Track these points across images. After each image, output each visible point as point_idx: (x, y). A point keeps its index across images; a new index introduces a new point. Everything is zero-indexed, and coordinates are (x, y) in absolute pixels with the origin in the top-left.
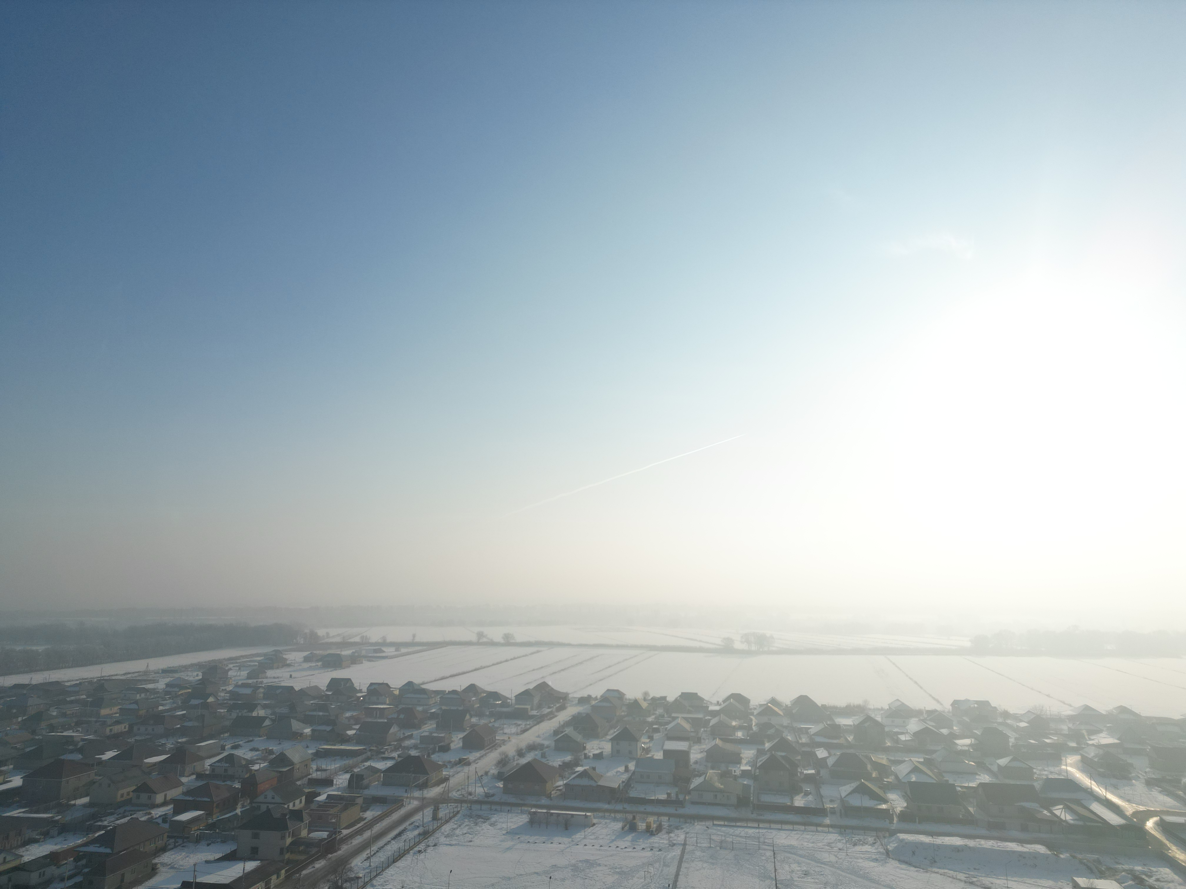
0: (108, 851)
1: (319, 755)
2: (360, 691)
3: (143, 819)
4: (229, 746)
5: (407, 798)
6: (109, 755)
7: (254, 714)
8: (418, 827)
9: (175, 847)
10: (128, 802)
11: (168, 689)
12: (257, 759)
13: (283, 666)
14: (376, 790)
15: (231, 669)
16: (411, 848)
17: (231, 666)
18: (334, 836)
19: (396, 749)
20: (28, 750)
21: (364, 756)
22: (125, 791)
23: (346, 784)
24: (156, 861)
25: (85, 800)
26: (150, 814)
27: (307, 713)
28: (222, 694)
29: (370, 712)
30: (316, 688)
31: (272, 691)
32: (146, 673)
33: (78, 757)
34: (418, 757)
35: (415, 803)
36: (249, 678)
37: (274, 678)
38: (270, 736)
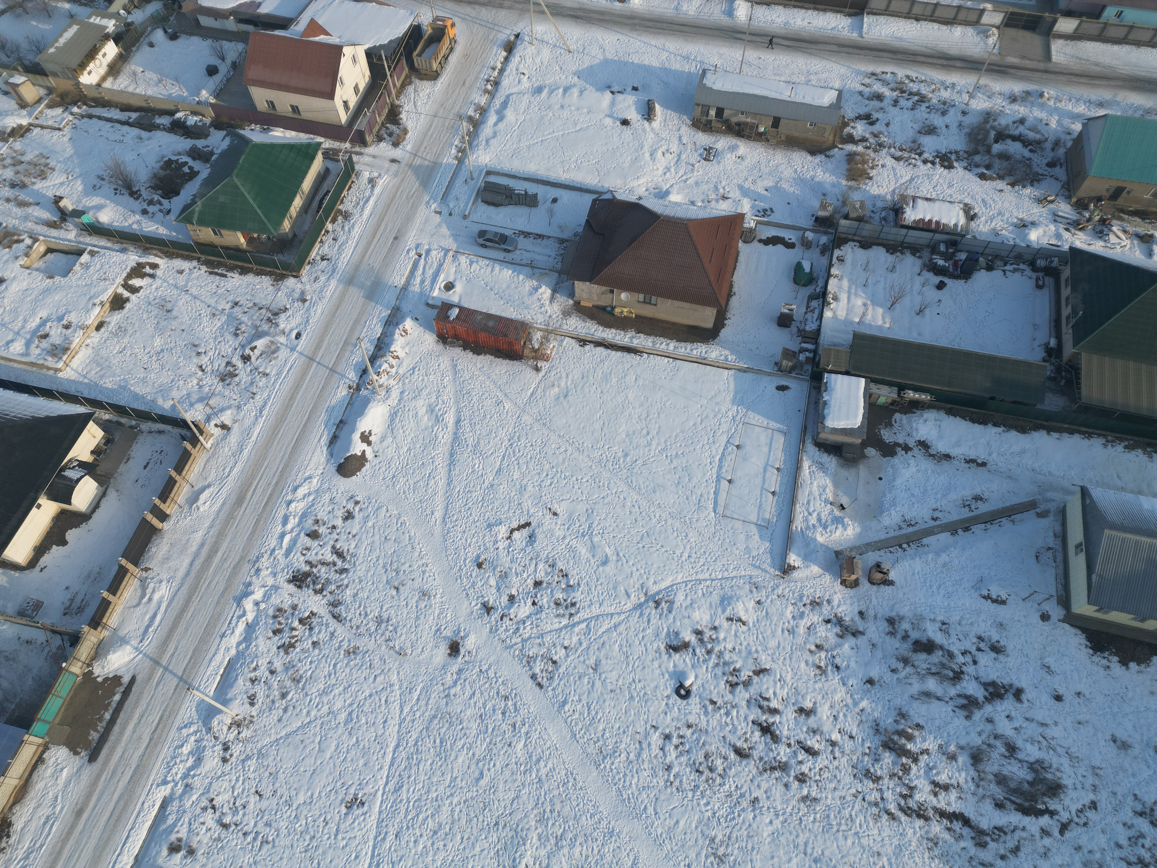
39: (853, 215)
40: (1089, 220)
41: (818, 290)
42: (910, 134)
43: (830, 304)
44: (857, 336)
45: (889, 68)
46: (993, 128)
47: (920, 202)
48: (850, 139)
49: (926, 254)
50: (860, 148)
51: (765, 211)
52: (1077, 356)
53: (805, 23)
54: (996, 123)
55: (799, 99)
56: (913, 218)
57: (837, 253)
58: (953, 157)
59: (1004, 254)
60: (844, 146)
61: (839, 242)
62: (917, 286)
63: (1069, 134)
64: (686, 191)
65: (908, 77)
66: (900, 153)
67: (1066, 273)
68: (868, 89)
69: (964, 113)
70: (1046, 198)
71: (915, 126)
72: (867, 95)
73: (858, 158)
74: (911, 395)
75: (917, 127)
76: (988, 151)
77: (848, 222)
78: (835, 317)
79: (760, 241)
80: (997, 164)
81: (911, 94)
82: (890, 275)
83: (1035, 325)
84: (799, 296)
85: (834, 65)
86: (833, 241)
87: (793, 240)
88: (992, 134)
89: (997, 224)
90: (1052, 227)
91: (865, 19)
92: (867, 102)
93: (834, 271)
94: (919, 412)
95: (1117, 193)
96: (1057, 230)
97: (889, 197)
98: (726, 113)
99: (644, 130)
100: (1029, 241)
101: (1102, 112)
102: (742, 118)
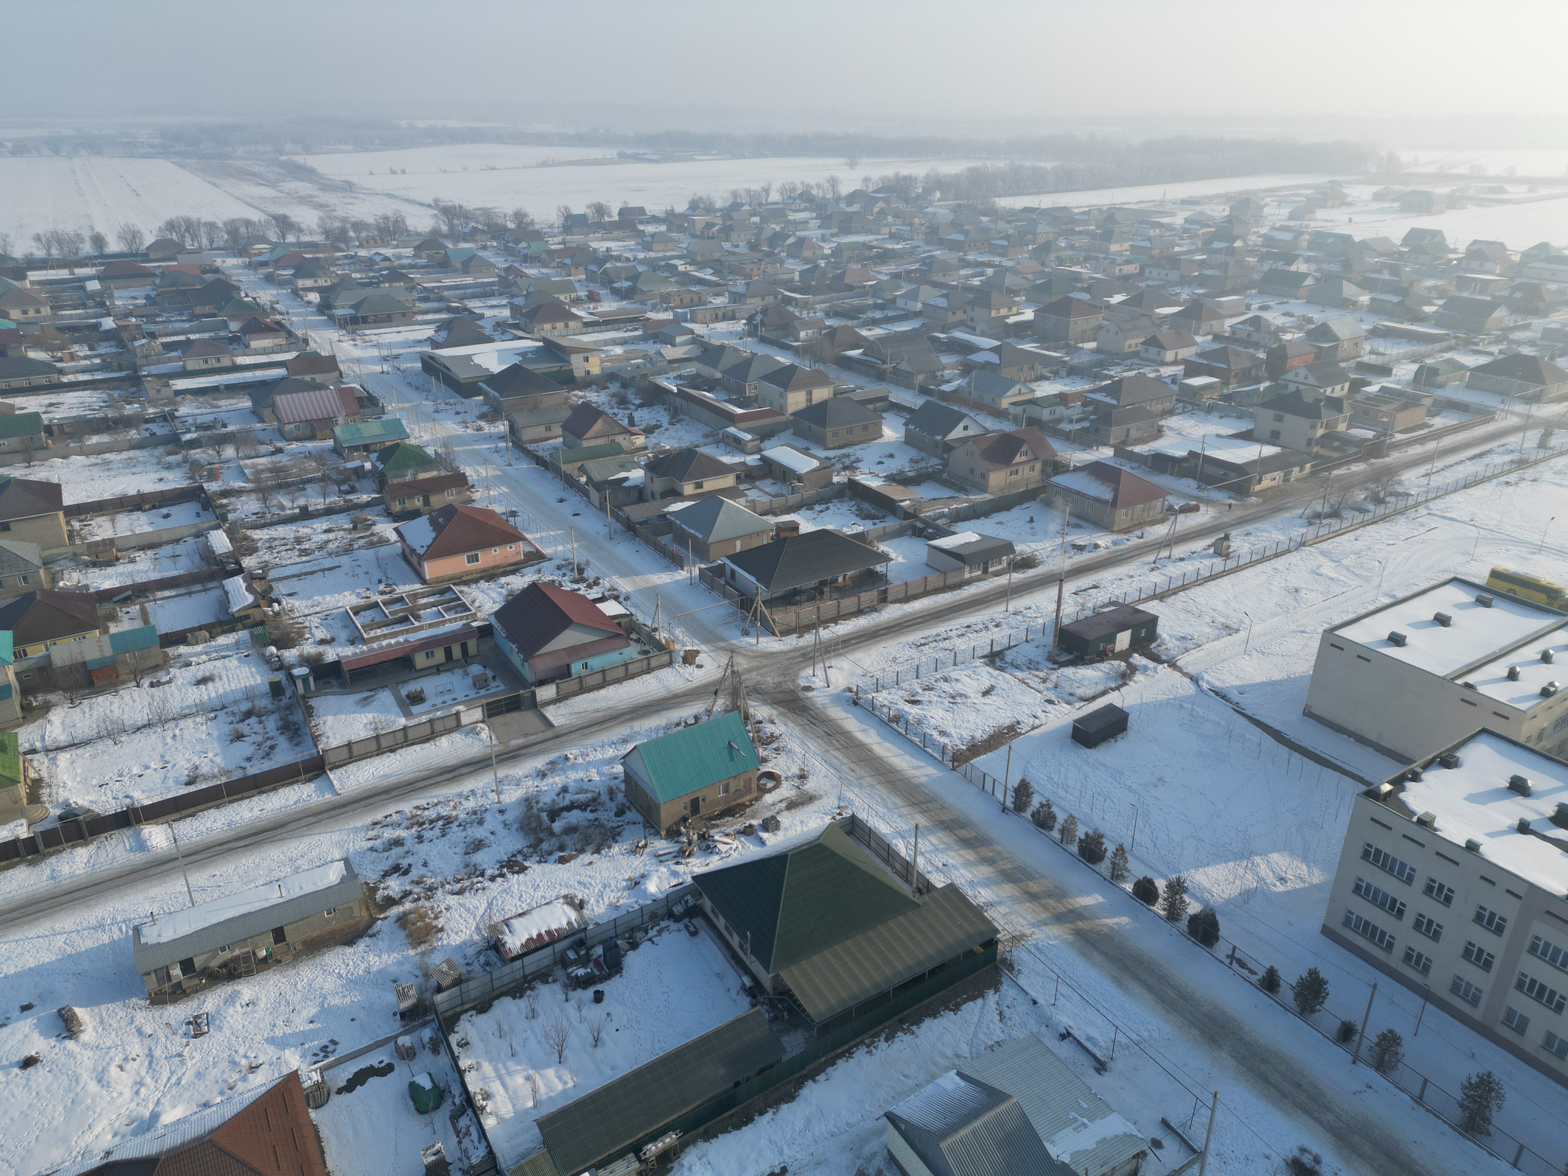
0: (1114, 402)
1: (1375, 333)
2: (1455, 251)
3: (1151, 375)
4: (1256, 306)
5: (1502, 410)
6: (1117, 299)
7: (1293, 268)
8: (1512, 451)
9: (1184, 412)
10: (1136, 355)
11: (1187, 226)
12: (1291, 327)
13: (1340, 205)
14: (1454, 391)
15: (1267, 205)
16: (1495, 476)
17: (1268, 200)
18: (1382, 439)
19: (1497, 341)
20: (1038, 282)
21: (1444, 344)
22: (1133, 342)
23: (1410, 376)
24: (1162, 423)
25: (1092, 345)
26: (1158, 371)
27: (1368, 275)
28: (1253, 238)
29: (1464, 283)
30: (1386, 240)
31: (1320, 240)
32: (1162, 203)
33: (1085, 297)
34: (1533, 358)
35: (1514, 421)
36: (1291, 218)
37: (1326, 221)
38: (1311, 300)
39: (446, 982)
40: (690, 843)
41: (457, 1101)
42: (457, 860)
43: (483, 1108)
44: (544, 1124)
45: (391, 809)
46: (541, 810)
47: (515, 922)
48: (390, 902)
49: (559, 973)
50: (408, 906)
51: (324, 1049)
52: (777, 979)
53: (256, 812)
54: (541, 804)
55: (296, 893)
56: (518, 944)
57: (454, 1039)
58: (519, 858)
59: (638, 922)
60: (387, 914)
61: (448, 1024)
62: (573, 1014)
63: (616, 778)
64: (187, 1095)
65: (418, 808)
66: (459, 886)
67: (707, 904)
68: (379, 841)
69: (502, 812)
70: (637, 846)
71: (457, 850)
72: (381, 847)
73: (412, 916)
74: (653, 1149)
75: (460, 849)
76: (552, 833)
77: (445, 994)
78: (501, 1120)
79: (340, 1091)
80: (568, 840)
81: (431, 822)
82: (534, 1023)
83: (718, 975)
84: (438, 1126)
85: (321, 837)
86: (440, 1028)
87: (386, 1061)
88: (544, 816)
89: (610, 897)
90: (663, 869)
91: (331, 776)
92: (386, 854)
93: (464, 1063)
94: (675, 1164)
95: (695, 805)
96: (669, 869)
97: (476, 937)
98: (198, 963)
99: (70, 1055)
100: (652, 895)
101: (630, 747)
102: (226, 955)
